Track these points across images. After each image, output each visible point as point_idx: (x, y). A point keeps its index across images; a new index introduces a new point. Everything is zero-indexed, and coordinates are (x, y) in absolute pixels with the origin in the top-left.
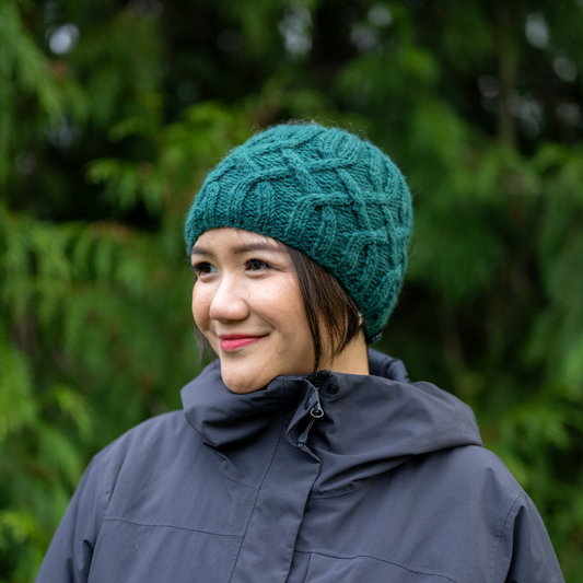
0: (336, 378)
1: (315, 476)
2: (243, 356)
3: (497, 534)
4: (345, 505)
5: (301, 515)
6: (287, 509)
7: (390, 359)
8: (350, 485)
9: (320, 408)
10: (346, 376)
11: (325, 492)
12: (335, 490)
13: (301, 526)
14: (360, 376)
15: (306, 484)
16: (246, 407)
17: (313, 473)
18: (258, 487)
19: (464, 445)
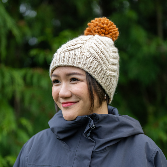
0: (98, 116)
1: (94, 147)
2: (70, 109)
3: (149, 161)
4: (104, 155)
5: (90, 159)
6: (86, 158)
7: (113, 108)
8: (105, 149)
9: (94, 125)
10: (101, 115)
11: (97, 151)
12: (100, 151)
13: (90, 163)
14: (106, 115)
15: (91, 149)
16: (70, 126)
17: (93, 146)
18: (76, 151)
19: (138, 134)
